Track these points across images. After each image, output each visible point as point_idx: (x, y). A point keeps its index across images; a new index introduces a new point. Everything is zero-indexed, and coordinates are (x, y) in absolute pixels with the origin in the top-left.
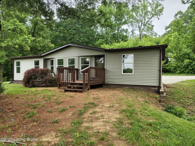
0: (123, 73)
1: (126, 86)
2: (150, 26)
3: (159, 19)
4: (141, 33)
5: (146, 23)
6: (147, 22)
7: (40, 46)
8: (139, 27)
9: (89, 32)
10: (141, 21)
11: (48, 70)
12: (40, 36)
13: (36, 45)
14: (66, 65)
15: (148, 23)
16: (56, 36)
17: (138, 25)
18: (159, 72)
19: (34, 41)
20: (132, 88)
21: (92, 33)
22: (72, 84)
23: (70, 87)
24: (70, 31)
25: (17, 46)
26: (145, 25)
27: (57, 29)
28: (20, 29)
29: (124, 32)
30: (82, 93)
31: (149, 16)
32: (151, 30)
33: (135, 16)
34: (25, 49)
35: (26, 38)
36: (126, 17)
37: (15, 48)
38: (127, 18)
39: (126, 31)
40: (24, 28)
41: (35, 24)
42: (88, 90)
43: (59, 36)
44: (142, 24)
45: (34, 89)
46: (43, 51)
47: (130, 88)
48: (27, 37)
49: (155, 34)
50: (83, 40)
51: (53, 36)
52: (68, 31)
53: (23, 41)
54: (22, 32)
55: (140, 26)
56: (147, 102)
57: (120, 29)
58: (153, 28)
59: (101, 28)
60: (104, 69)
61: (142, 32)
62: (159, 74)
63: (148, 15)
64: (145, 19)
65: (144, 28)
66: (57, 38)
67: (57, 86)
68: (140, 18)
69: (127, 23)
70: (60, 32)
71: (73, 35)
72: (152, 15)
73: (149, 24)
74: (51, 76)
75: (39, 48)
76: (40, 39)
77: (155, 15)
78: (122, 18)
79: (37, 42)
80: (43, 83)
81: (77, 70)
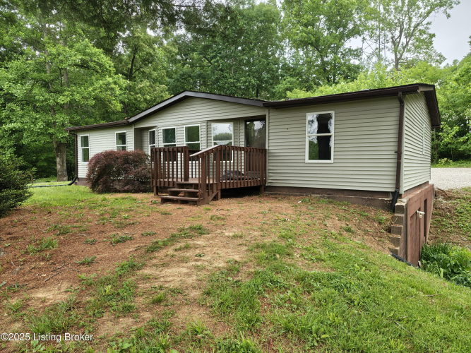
0: (307, 160)
1: (316, 191)
2: (425, 36)
3: (449, 16)
4: (398, 56)
5: (412, 29)
6: (416, 27)
7: (145, 100)
8: (393, 42)
9: (260, 61)
10: (401, 24)
12: (144, 78)
13: (135, 99)
14: (181, 141)
15: (420, 28)
16: (183, 75)
17: (390, 36)
18: (395, 156)
20: (329, 198)
21: (268, 64)
22: (181, 186)
23: (176, 193)
24: (215, 62)
25: (90, 103)
26: (409, 35)
27: (187, 59)
28: (98, 64)
29: (351, 57)
30: (198, 205)
31: (422, 10)
32: (428, 48)
33: (382, 11)
34: (110, 107)
35: (109, 84)
36: (357, 17)
38: (360, 20)
39: (357, 53)
41: (134, 49)
43: (190, 76)
44: (401, 32)
47: (323, 197)
48: (110, 80)
49: (438, 58)
50: (246, 82)
51: (175, 76)
52: (210, 62)
53: (103, 89)
55: (396, 37)
56: (349, 230)
57: (341, 50)
58: (431, 43)
59: (294, 50)
60: (263, 151)
61: (401, 55)
62: (395, 161)
63: (419, 8)
64: (410, 19)
65: (407, 43)
66: (185, 79)
68: (394, 16)
69: (359, 33)
70: (192, 65)
71: (221, 70)
72: (429, 8)
73: (422, 32)
76: (146, 83)
77: (437, 5)
78: (347, 21)
79: (138, 91)
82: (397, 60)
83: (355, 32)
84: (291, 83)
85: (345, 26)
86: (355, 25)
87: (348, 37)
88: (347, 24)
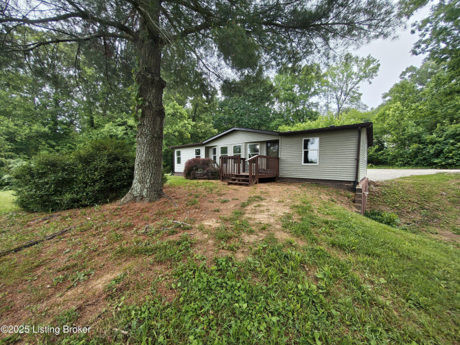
0: (303, 164)
1: (308, 180)
2: (356, 95)
3: (371, 83)
4: (340, 106)
5: (348, 91)
6: (350, 90)
7: (202, 132)
8: (337, 98)
10: (341, 88)
11: (210, 160)
12: (201, 120)
13: (197, 132)
14: (230, 153)
15: (353, 90)
16: (220, 118)
17: (335, 95)
18: (355, 162)
19: (195, 126)
20: (316, 184)
21: (267, 112)
22: (237, 176)
23: (234, 180)
24: (237, 111)
25: (177, 134)
26: (346, 94)
27: (222, 110)
28: (180, 113)
29: (313, 108)
30: (248, 186)
31: (354, 80)
32: (357, 101)
33: (331, 81)
34: (185, 136)
35: (185, 124)
36: (316, 85)
37: (174, 136)
38: (318, 87)
39: (316, 105)
40: (183, 111)
41: (196, 106)
42: (256, 183)
43: (223, 119)
44: (341, 93)
45: (195, 181)
46: (204, 138)
48: (186, 122)
49: (364, 107)
50: (254, 122)
51: (216, 119)
52: (234, 111)
53: (183, 127)
54: (182, 117)
55: (338, 96)
57: (307, 103)
58: (360, 98)
59: (279, 104)
60: (278, 159)
61: (342, 105)
62: (355, 164)
63: (352, 79)
64: (347, 85)
65: (345, 99)
66: (221, 121)
67: (220, 179)
68: (338, 84)
70: (225, 113)
71: (241, 116)
72: (359, 79)
73: (354, 93)
74: (214, 167)
75: (200, 135)
76: (202, 123)
77: (363, 77)
78: (310, 87)
79: (198, 127)
80: (204, 175)
81: (244, 159)
82: (339, 109)
83: (315, 93)
84: (279, 121)
85: (309, 90)
86: (315, 90)
87: (311, 96)
88: (310, 89)
